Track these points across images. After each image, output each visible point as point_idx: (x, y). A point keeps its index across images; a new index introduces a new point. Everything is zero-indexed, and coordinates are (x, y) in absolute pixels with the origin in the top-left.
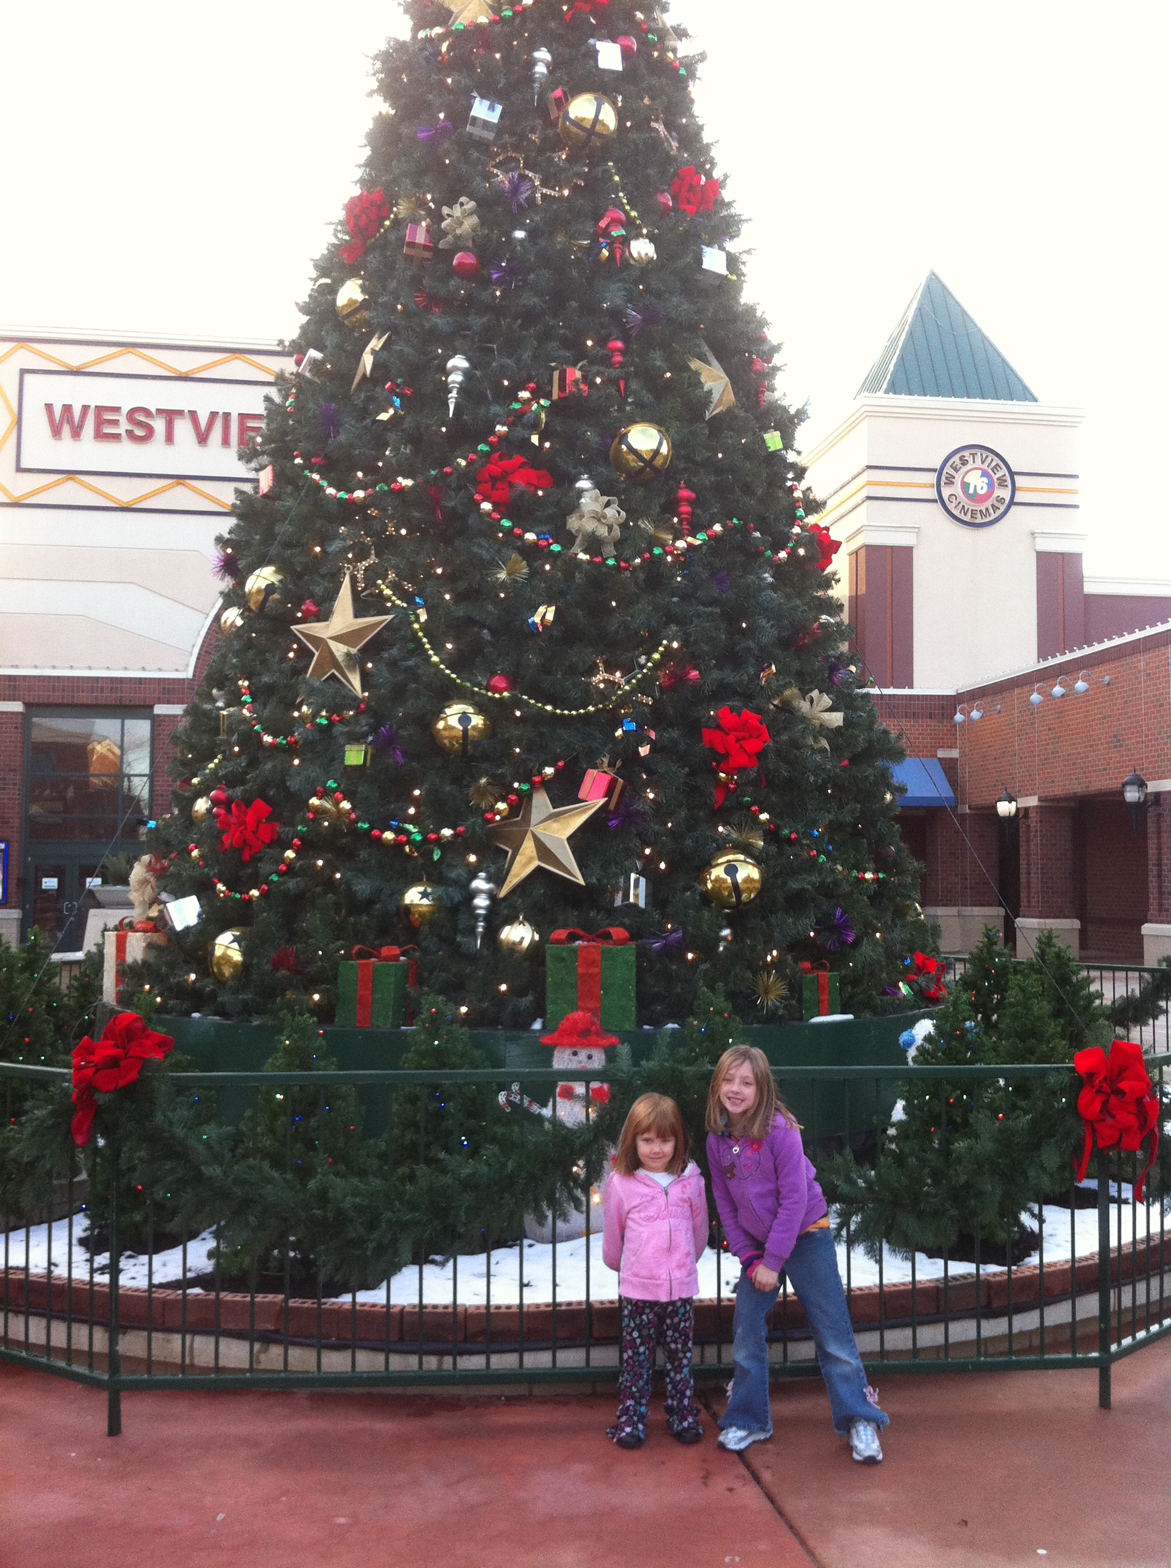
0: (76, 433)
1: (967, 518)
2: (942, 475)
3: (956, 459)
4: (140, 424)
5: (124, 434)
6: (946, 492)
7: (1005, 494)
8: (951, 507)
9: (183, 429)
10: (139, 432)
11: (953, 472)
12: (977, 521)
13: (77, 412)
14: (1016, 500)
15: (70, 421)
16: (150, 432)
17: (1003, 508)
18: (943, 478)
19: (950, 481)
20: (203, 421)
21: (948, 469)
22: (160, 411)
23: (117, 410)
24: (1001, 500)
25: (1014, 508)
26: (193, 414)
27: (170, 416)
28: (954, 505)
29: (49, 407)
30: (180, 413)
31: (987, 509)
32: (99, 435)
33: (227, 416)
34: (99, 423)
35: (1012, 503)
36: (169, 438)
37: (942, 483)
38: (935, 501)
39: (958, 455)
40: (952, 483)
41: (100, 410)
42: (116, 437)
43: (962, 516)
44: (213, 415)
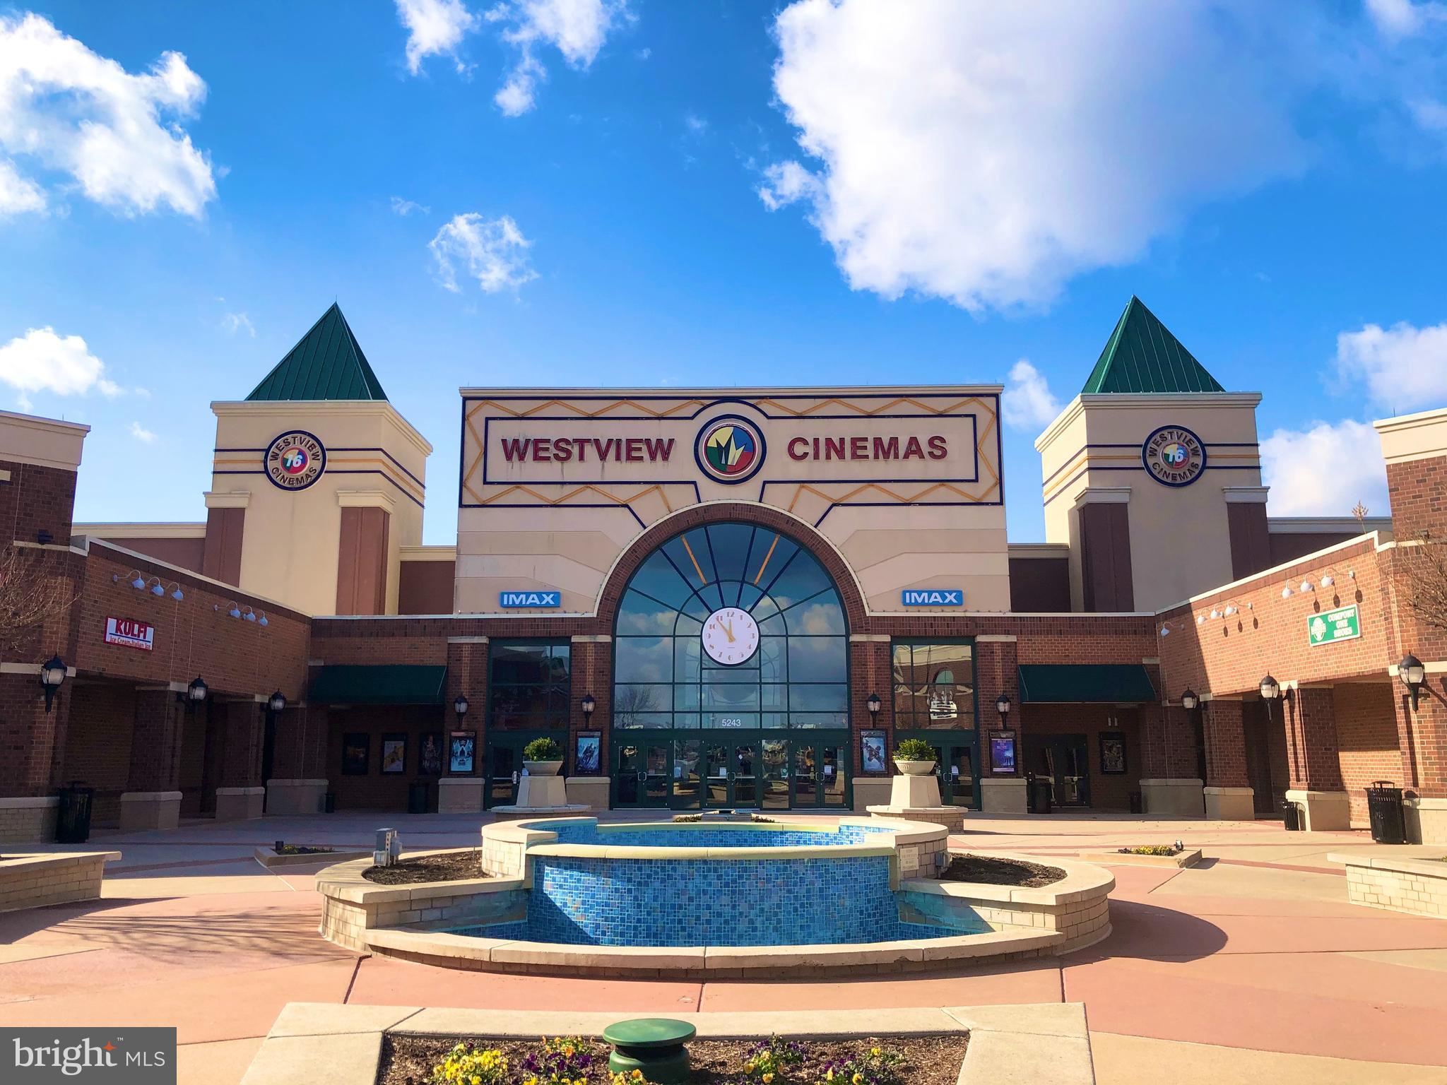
0: (521, 458)
1: (1169, 480)
2: (1148, 448)
3: (1157, 437)
4: (563, 450)
5: (552, 456)
6: (1151, 461)
7: (1199, 461)
8: (1155, 472)
9: (590, 450)
10: (562, 455)
11: (1155, 447)
12: (1177, 482)
13: (522, 444)
14: (1208, 464)
15: (518, 449)
16: (569, 453)
17: (1197, 472)
18: (1148, 451)
19: (1154, 453)
20: (604, 445)
21: (1151, 445)
22: (575, 441)
23: (548, 441)
24: (1195, 466)
25: (1206, 471)
26: (597, 441)
27: (582, 443)
28: (1157, 471)
29: (504, 441)
30: (589, 441)
31: (1184, 473)
32: (536, 458)
33: (619, 441)
34: (536, 450)
35: (1204, 467)
36: (581, 458)
37: (1147, 455)
38: (1142, 468)
39: (1160, 433)
40: (1156, 455)
41: (537, 441)
42: (548, 459)
43: (1165, 479)
44: (610, 441)
